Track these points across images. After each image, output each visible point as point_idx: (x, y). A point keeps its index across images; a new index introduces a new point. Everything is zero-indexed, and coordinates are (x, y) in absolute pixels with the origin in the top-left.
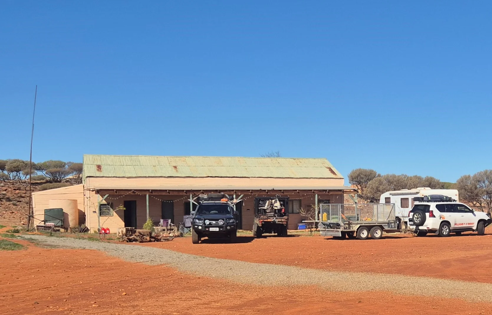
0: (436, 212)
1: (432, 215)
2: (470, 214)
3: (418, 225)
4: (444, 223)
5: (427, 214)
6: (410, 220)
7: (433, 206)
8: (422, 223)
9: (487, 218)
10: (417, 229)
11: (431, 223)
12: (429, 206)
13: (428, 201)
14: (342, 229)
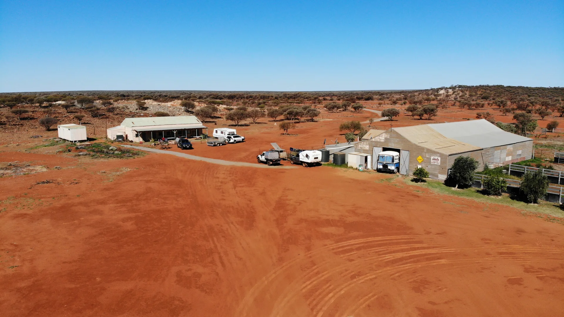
0: (233, 138)
1: (232, 139)
2: (240, 138)
3: (229, 141)
4: (235, 141)
5: (231, 139)
6: (227, 140)
7: (232, 137)
8: (230, 141)
9: (244, 138)
10: (228, 142)
11: (232, 141)
12: (231, 137)
13: (231, 135)
14: (213, 144)
